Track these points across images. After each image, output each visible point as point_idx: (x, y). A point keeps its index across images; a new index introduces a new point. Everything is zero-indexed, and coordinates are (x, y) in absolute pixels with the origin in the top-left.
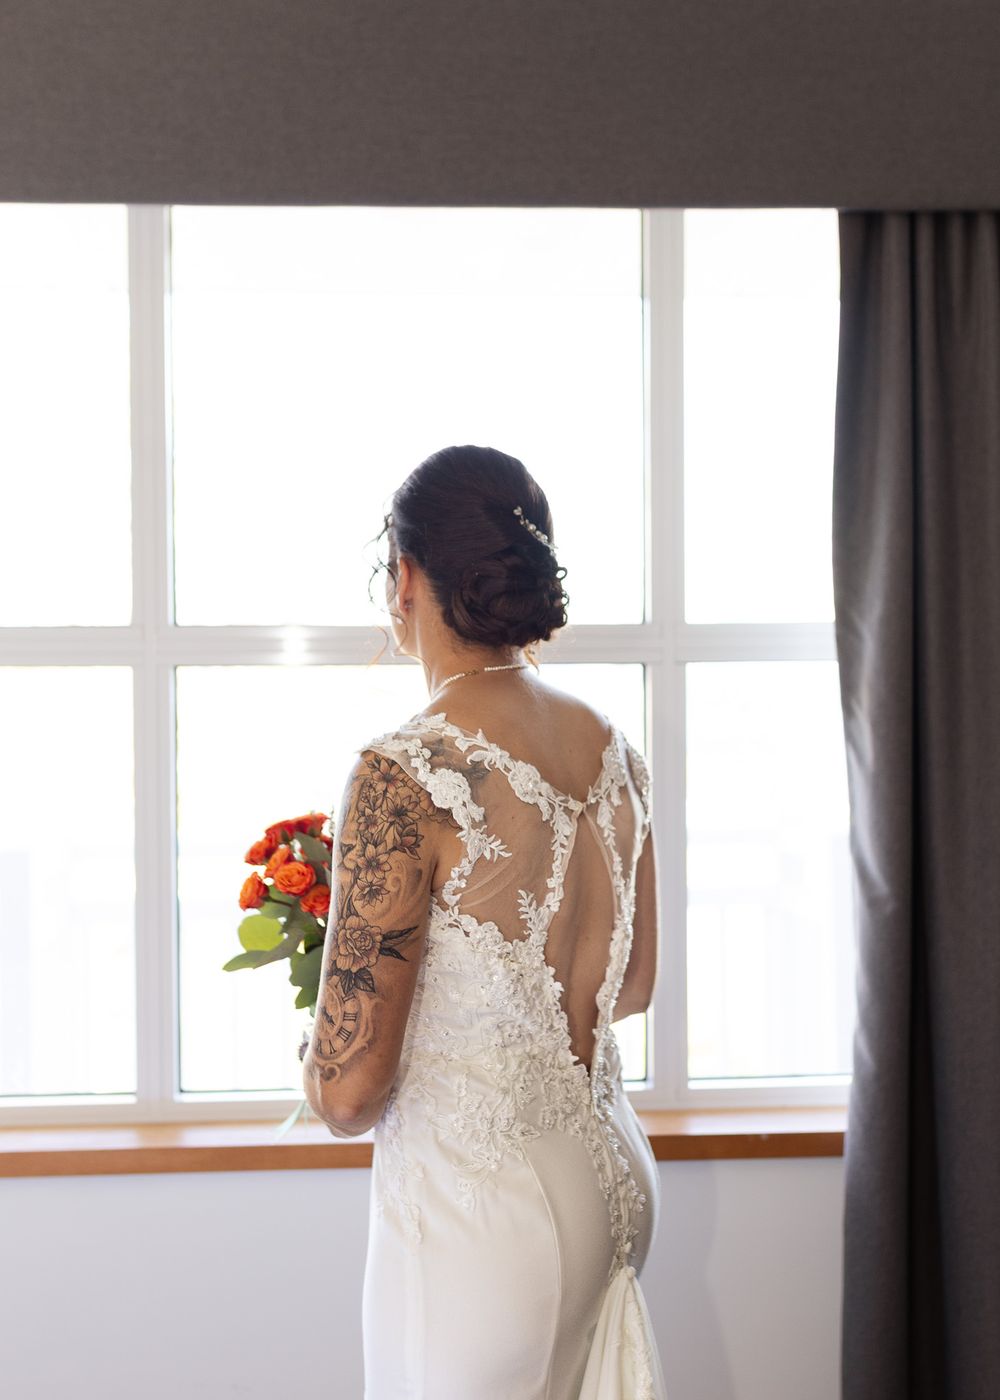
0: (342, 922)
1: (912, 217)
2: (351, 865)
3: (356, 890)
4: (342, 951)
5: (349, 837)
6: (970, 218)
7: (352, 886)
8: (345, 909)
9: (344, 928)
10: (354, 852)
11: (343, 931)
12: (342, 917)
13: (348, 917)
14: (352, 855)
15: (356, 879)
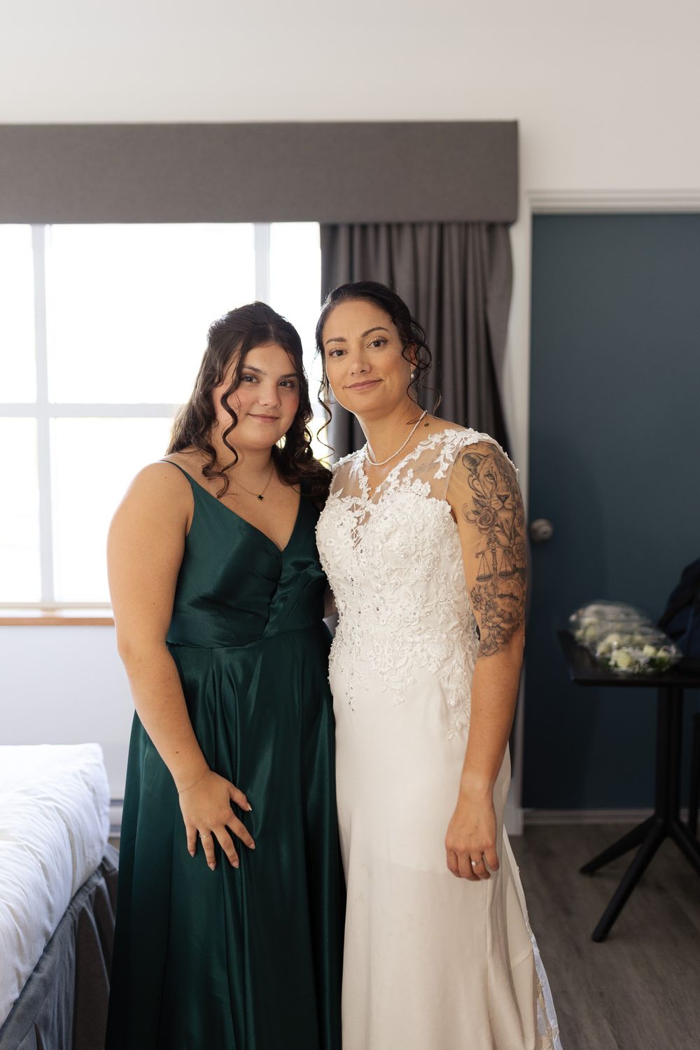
0: (512, 541)
1: (351, 228)
2: (510, 507)
3: (516, 520)
4: (517, 558)
5: (503, 491)
6: (377, 227)
7: (514, 519)
8: (513, 534)
9: (515, 544)
10: (509, 499)
11: (515, 547)
12: (511, 538)
13: (515, 537)
14: (508, 501)
15: (515, 514)
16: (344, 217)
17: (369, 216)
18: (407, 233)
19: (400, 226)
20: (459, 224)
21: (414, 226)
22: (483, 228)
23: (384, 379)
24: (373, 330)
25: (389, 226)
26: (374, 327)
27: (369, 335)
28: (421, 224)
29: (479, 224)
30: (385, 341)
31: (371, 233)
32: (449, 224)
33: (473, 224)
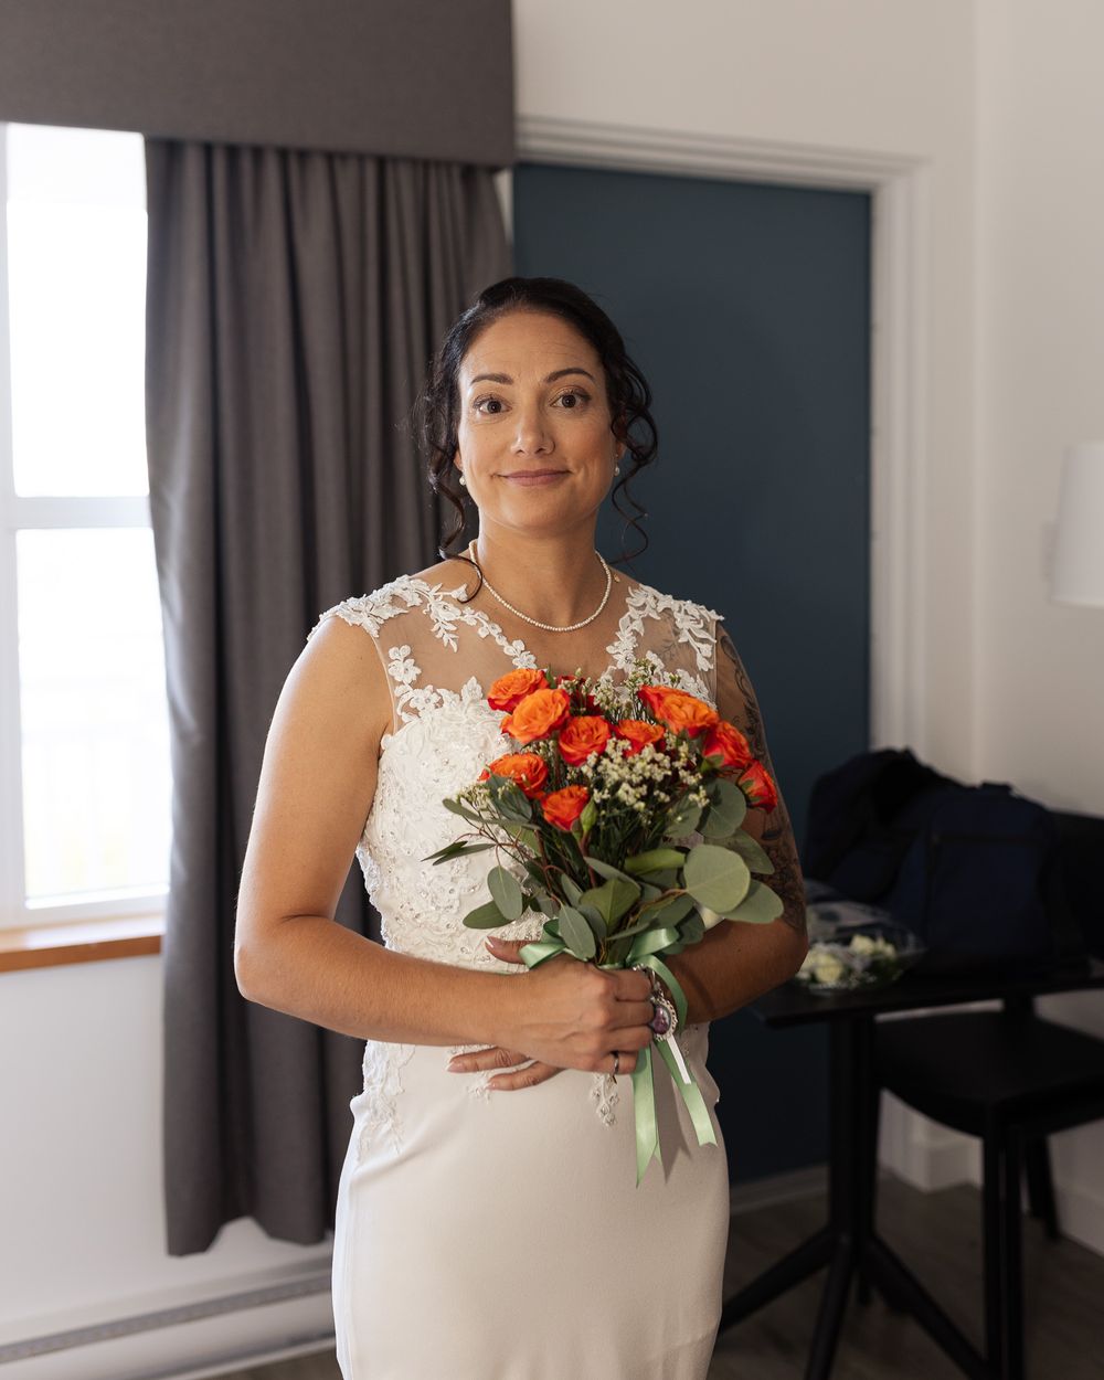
1: (208, 149)
6: (258, 152)
16: (194, 128)
17: (246, 132)
18: (318, 169)
19: (303, 155)
20: (413, 161)
21: (330, 157)
22: (456, 173)
23: (575, 471)
24: (569, 372)
25: (283, 154)
26: (570, 367)
27: (559, 380)
28: (344, 156)
29: (448, 164)
30: (586, 397)
31: (246, 163)
32: (396, 160)
33: (438, 164)
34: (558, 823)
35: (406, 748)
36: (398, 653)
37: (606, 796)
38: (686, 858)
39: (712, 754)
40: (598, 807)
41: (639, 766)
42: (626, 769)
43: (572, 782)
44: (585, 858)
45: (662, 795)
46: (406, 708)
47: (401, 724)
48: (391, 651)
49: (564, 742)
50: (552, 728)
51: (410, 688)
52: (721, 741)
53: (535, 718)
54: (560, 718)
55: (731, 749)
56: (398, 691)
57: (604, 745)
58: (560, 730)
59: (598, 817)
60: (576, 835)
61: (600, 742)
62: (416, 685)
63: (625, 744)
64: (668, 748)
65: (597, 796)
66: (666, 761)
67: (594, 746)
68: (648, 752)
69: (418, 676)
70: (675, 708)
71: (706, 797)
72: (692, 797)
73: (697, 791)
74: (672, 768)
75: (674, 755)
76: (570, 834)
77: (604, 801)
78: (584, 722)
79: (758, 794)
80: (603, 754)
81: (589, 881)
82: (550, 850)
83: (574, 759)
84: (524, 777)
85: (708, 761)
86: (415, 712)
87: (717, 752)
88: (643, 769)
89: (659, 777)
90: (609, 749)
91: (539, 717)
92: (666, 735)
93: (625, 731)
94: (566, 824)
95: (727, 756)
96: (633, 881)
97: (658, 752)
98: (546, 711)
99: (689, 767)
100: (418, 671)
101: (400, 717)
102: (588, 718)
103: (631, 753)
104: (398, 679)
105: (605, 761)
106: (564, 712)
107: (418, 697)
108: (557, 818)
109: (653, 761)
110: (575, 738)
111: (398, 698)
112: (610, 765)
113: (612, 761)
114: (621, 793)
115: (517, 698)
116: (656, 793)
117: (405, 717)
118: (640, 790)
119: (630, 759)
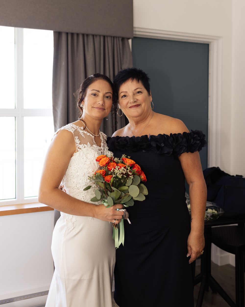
1: (67, 34)
16: (64, 29)
19: (87, 35)
20: (111, 37)
21: (93, 36)
25: (83, 35)
28: (96, 35)
29: (119, 37)
31: (75, 36)
32: (107, 36)
34: (107, 181)
35: (79, 156)
36: (77, 137)
37: (115, 176)
38: (129, 188)
39: (134, 169)
40: (114, 177)
41: (121, 170)
42: (118, 171)
43: (110, 174)
44: (112, 187)
45: (125, 176)
46: (79, 148)
47: (78, 151)
48: (76, 137)
49: (108, 166)
50: (106, 164)
51: (79, 144)
52: (135, 167)
53: (103, 162)
54: (108, 162)
55: (137, 168)
56: (77, 145)
57: (115, 167)
58: (108, 164)
59: (114, 180)
60: (110, 183)
61: (115, 166)
62: (80, 144)
63: (119, 167)
64: (127, 168)
65: (114, 176)
66: (126, 170)
67: (114, 167)
68: (123, 168)
69: (80, 142)
70: (128, 161)
71: (133, 177)
72: (130, 176)
73: (131, 176)
74: (127, 171)
75: (127, 169)
76: (109, 183)
77: (115, 177)
78: (112, 163)
79: (143, 178)
80: (115, 168)
81: (112, 191)
82: (106, 187)
83: (110, 169)
84: (101, 173)
85: (133, 171)
86: (80, 149)
87: (135, 169)
88: (121, 171)
89: (124, 173)
90: (116, 168)
91: (104, 162)
92: (126, 166)
93: (119, 165)
94: (108, 181)
95: (136, 169)
96: (119, 191)
97: (124, 168)
98: (105, 161)
99: (130, 171)
100: (80, 141)
101: (77, 150)
102: (113, 163)
103: (120, 168)
104: (77, 143)
105: (115, 169)
106: (108, 161)
107: (81, 146)
108: (107, 180)
109: (123, 170)
110: (110, 166)
111: (77, 146)
112: (116, 170)
113: (116, 169)
114: (117, 175)
115: (101, 159)
116: (124, 176)
117: (79, 150)
118: (121, 175)
119: (119, 170)
